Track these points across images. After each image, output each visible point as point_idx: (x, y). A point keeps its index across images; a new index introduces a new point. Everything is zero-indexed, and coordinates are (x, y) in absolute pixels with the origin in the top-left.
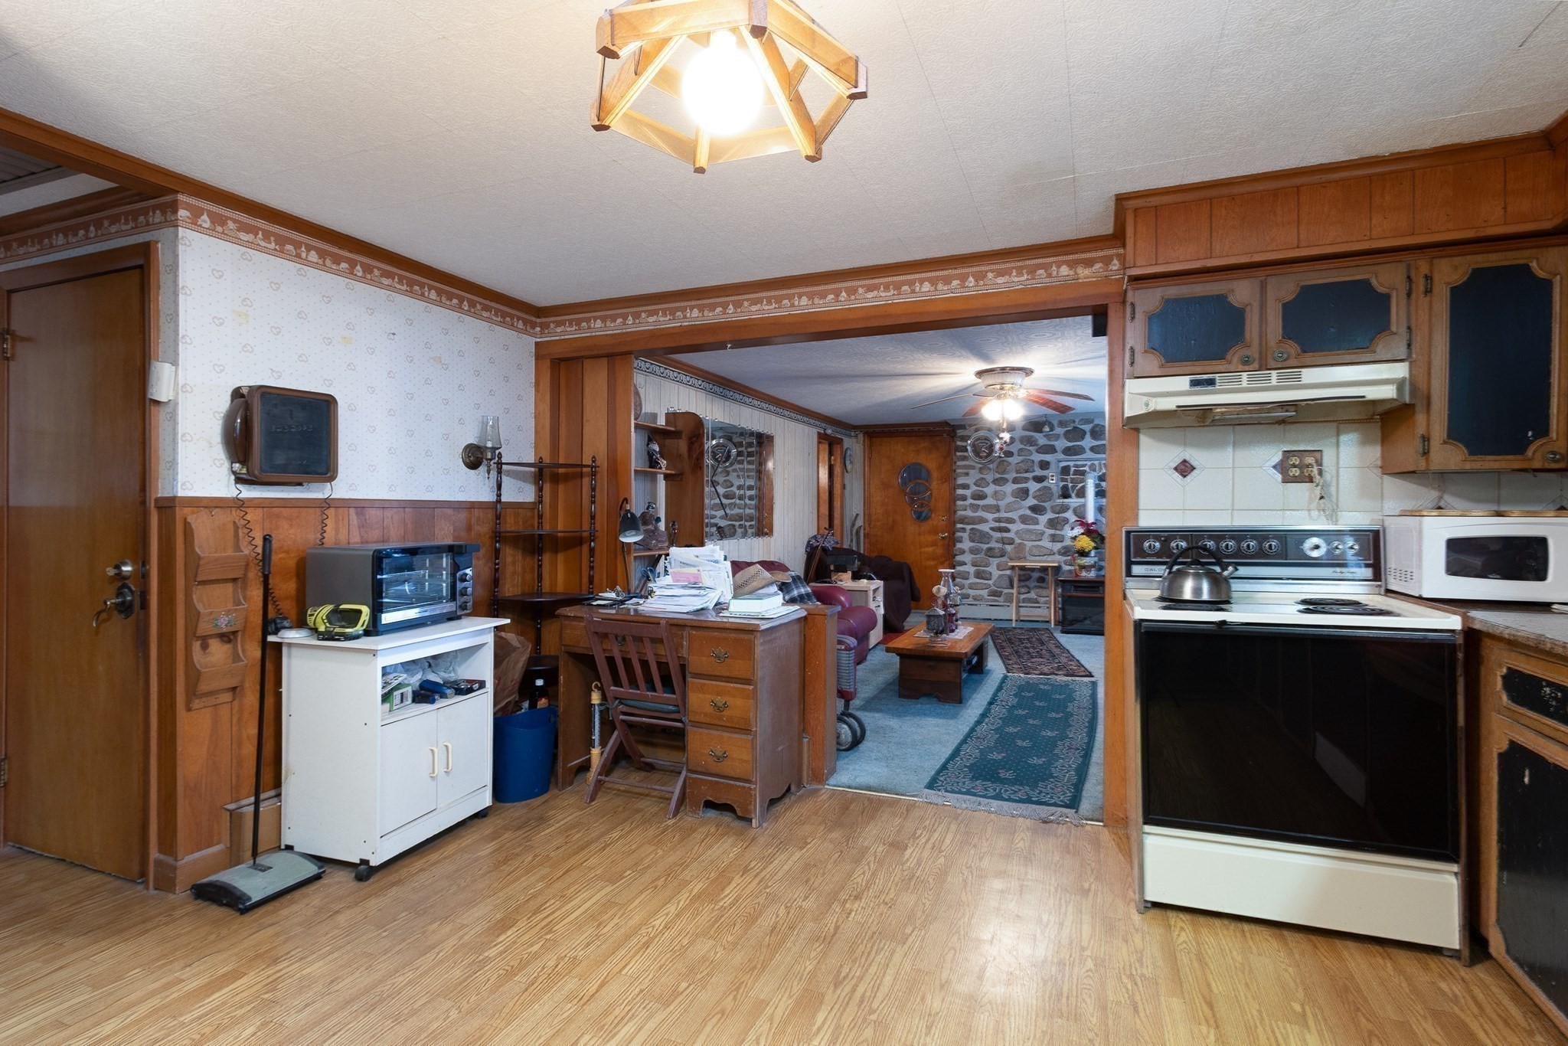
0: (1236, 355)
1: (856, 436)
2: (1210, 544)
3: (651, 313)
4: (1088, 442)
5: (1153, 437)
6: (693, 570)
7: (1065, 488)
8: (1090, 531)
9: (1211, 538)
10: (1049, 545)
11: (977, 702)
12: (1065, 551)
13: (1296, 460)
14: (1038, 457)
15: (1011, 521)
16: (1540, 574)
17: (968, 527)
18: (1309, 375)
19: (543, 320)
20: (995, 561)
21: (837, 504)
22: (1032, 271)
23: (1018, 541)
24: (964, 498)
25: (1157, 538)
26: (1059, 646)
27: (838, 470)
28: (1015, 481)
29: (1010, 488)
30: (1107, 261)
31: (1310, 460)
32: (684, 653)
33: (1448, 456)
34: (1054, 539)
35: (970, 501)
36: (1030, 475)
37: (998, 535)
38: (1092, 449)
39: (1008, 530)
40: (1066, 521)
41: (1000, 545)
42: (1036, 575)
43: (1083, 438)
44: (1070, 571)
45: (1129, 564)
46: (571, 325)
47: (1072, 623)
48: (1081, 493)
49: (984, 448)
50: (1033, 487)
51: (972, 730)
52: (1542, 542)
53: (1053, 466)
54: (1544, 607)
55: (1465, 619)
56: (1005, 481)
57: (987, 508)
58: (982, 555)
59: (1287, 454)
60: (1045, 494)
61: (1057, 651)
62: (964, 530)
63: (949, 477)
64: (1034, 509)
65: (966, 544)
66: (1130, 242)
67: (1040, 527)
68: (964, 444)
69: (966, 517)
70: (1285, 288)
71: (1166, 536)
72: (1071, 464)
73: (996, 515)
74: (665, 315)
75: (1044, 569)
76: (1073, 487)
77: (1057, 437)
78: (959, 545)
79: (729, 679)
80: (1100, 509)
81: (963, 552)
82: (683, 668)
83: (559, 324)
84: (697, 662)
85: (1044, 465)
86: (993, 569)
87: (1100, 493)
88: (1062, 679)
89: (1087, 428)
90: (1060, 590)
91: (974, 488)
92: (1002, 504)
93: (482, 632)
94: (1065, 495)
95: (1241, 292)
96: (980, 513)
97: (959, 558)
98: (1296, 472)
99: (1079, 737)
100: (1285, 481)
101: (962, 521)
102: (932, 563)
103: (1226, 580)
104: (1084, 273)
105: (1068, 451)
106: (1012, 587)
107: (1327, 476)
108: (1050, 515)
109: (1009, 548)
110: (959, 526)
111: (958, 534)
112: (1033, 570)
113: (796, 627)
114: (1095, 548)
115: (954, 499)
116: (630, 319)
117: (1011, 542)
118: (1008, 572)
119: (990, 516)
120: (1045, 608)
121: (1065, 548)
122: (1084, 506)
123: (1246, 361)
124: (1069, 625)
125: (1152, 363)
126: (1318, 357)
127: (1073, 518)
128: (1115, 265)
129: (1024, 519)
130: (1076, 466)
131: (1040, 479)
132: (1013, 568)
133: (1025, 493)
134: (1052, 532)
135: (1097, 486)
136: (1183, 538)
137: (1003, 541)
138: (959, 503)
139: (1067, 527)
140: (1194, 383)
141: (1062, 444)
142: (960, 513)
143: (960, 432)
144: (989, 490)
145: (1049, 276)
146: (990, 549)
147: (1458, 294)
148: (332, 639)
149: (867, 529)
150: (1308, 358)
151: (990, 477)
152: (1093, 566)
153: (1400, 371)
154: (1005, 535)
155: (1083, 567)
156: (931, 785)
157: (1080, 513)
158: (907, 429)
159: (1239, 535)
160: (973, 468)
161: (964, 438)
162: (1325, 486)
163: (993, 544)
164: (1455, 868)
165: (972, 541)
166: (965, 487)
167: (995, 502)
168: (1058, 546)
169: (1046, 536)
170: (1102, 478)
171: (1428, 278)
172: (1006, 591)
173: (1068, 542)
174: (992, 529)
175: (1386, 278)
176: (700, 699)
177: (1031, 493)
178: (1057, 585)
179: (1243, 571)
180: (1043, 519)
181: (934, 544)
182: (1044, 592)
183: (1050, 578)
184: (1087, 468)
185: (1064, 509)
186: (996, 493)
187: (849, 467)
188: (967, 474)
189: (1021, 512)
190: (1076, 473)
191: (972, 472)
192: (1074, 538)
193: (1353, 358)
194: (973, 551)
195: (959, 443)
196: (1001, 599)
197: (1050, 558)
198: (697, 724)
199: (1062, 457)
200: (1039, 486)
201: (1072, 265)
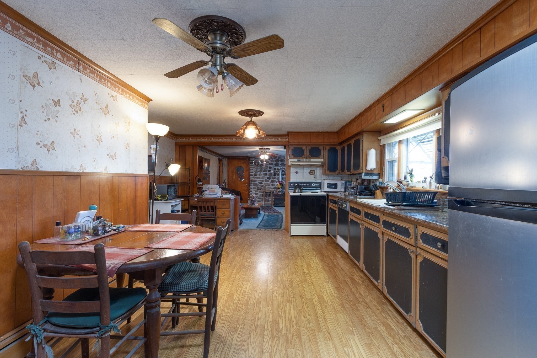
0: (303, 156)
1: (225, 159)
2: (300, 184)
3: (203, 138)
4: (280, 163)
5: (293, 167)
6: (214, 190)
7: (275, 173)
8: (281, 184)
9: (300, 183)
10: (271, 187)
11: (260, 218)
12: (275, 188)
13: (311, 172)
14: (269, 166)
15: (263, 181)
16: (336, 188)
17: (253, 182)
18: (312, 160)
19: (177, 137)
20: (259, 191)
21: (221, 176)
22: (275, 139)
23: (264, 186)
24: (252, 175)
25: (293, 184)
26: (274, 209)
27: (221, 167)
28: (264, 171)
29: (263, 173)
30: (286, 138)
31: (313, 172)
32: (216, 204)
33: (328, 172)
34: (272, 185)
35: (253, 176)
36: (267, 170)
37: (260, 184)
38: (281, 164)
39: (262, 183)
40: (275, 181)
41: (260, 187)
42: (268, 194)
43: (279, 162)
44: (276, 193)
45: (289, 187)
46: (184, 139)
47: (277, 204)
48: (278, 175)
49: (257, 164)
50: (268, 173)
51: (261, 221)
52: (337, 183)
53: (272, 168)
54: (337, 192)
55: (327, 193)
56: (262, 171)
57: (257, 178)
58: (256, 189)
59: (311, 171)
60: (270, 175)
61: (274, 210)
62: (252, 183)
63: (249, 170)
64: (268, 178)
65: (252, 187)
66: (289, 136)
67: (269, 182)
68: (252, 162)
69: (252, 180)
70: (309, 148)
71: (294, 183)
72: (276, 168)
73: (260, 179)
74: (206, 139)
75: (270, 192)
76: (277, 173)
77: (273, 161)
78: (251, 187)
79: (225, 208)
80: (282, 178)
81: (251, 188)
82: (216, 207)
83: (181, 138)
84: (219, 206)
85: (270, 168)
86: (258, 193)
87: (283, 175)
88: (276, 214)
89: (280, 159)
90: (274, 197)
91: (254, 173)
92: (261, 177)
93: (180, 201)
94: (275, 175)
95: (304, 147)
96: (256, 179)
97: (250, 190)
98: (311, 173)
99: (280, 221)
100: (310, 175)
101: (252, 181)
102: (244, 191)
103: (302, 190)
104: (282, 140)
105: (276, 165)
106: (263, 197)
107: (316, 174)
108: (272, 180)
109: (262, 187)
110: (251, 182)
111: (250, 184)
112: (268, 192)
113: (234, 200)
114: (281, 187)
115: (250, 175)
116: (198, 139)
117: (263, 186)
118: (262, 193)
119: (258, 180)
120: (271, 201)
121: (275, 187)
122: (279, 177)
123: (305, 158)
124: (276, 205)
125: (292, 157)
126: (314, 158)
127: (277, 180)
128: (287, 139)
129: (266, 181)
130: (277, 168)
131: (269, 171)
132: (263, 192)
133: (266, 174)
134: (272, 183)
135: (282, 173)
136: (297, 183)
137: (261, 186)
138: (251, 176)
139: (275, 182)
140: (298, 160)
141: (274, 163)
142: (251, 179)
143: (251, 159)
144: (258, 173)
145: (277, 140)
146: (258, 188)
147: (328, 150)
148: (162, 201)
149: (228, 183)
150: (312, 158)
151: (258, 170)
152: (281, 191)
153: (322, 160)
154: (261, 184)
155: (279, 192)
156: (257, 228)
157: (278, 179)
158: (238, 158)
159: (304, 183)
160: (254, 168)
161: (252, 161)
162: (315, 176)
163: (259, 187)
164: (326, 225)
165: (254, 186)
166: (252, 172)
167: (259, 176)
168: (273, 187)
169: (270, 185)
170: (283, 171)
171: (326, 148)
172: (261, 198)
173: (275, 186)
174: (258, 183)
175: (321, 147)
176: (219, 213)
177: (267, 174)
178: (273, 196)
179: (304, 188)
180: (270, 181)
181: (245, 187)
182: (270, 198)
183: (272, 194)
184: (279, 169)
185: (275, 178)
186: (259, 174)
187: (224, 167)
188: (253, 169)
189: (265, 179)
190: (277, 170)
191: (254, 169)
192: (277, 185)
193: (317, 158)
194: (254, 188)
195: (251, 162)
196: (261, 200)
197: (272, 190)
198: (219, 217)
199: (274, 166)
200: (269, 172)
201: (281, 138)
